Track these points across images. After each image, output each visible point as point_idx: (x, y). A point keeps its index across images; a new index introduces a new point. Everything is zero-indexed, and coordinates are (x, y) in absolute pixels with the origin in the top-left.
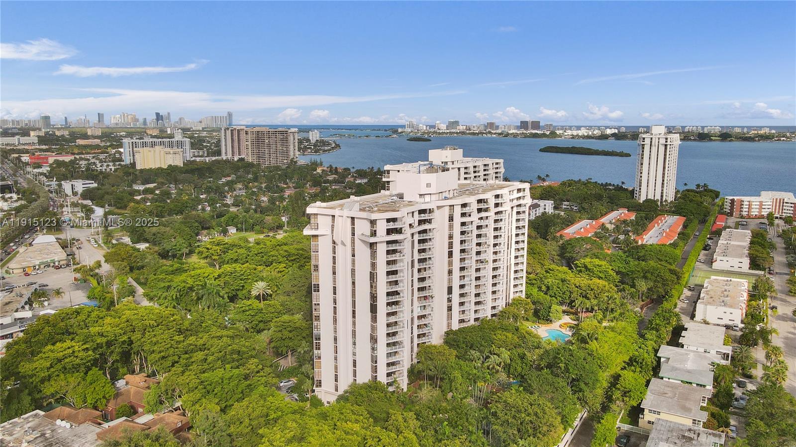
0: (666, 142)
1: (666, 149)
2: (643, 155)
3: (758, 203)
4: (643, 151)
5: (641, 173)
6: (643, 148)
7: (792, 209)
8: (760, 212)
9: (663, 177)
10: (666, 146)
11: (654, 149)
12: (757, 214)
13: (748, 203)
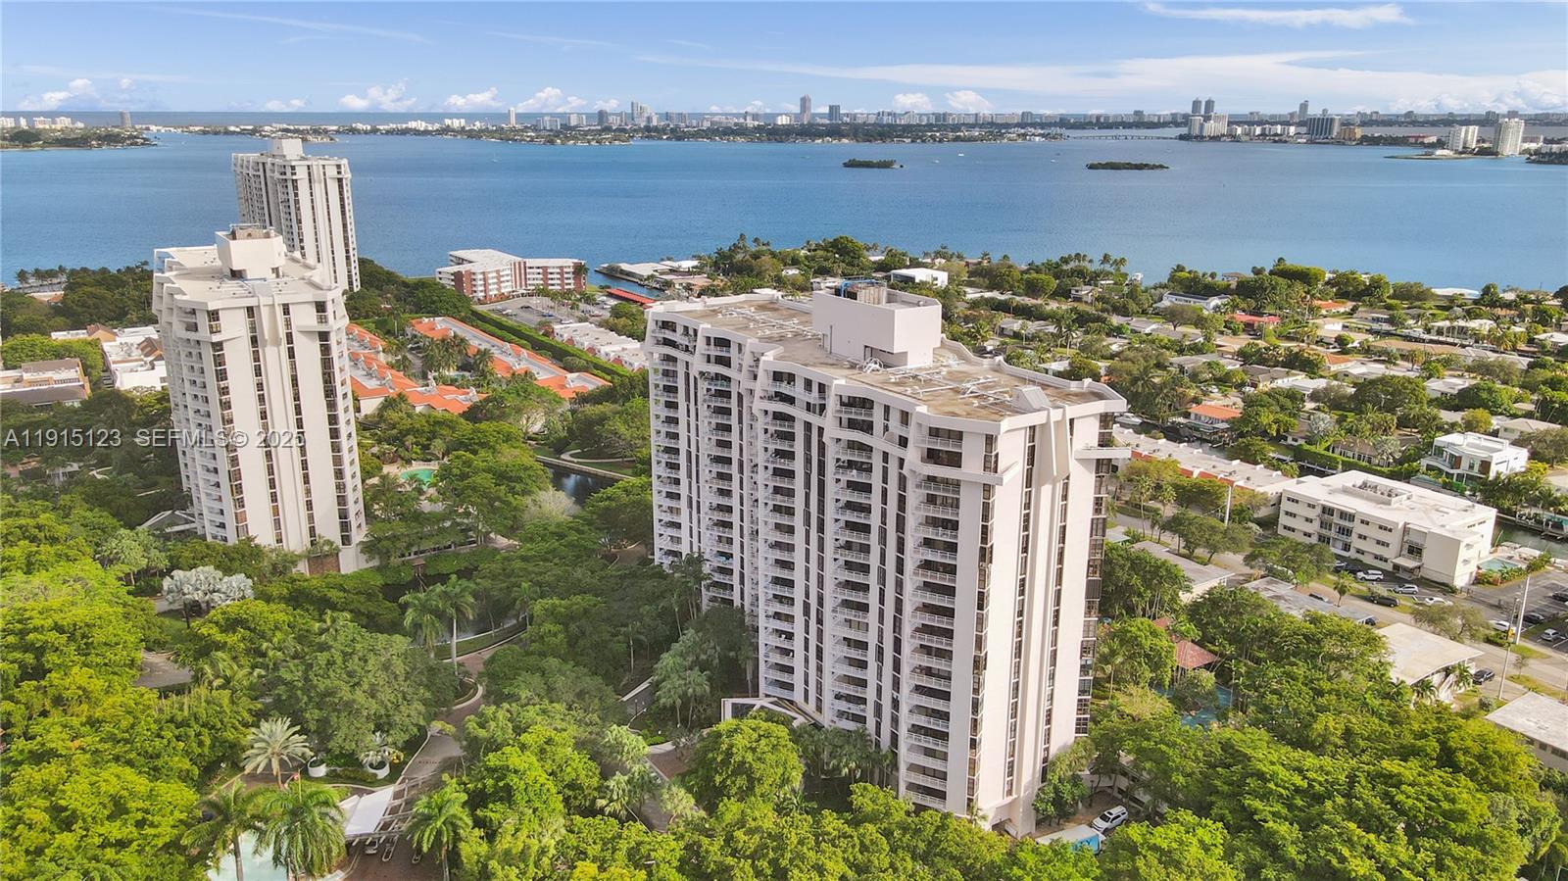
0: (339, 173)
1: (341, 187)
2: (297, 202)
3: (495, 274)
4: (296, 195)
5: (301, 241)
6: (295, 188)
7: (541, 276)
8: (499, 289)
9: (346, 245)
10: (340, 180)
11: (318, 189)
12: (496, 292)
13: (481, 276)
